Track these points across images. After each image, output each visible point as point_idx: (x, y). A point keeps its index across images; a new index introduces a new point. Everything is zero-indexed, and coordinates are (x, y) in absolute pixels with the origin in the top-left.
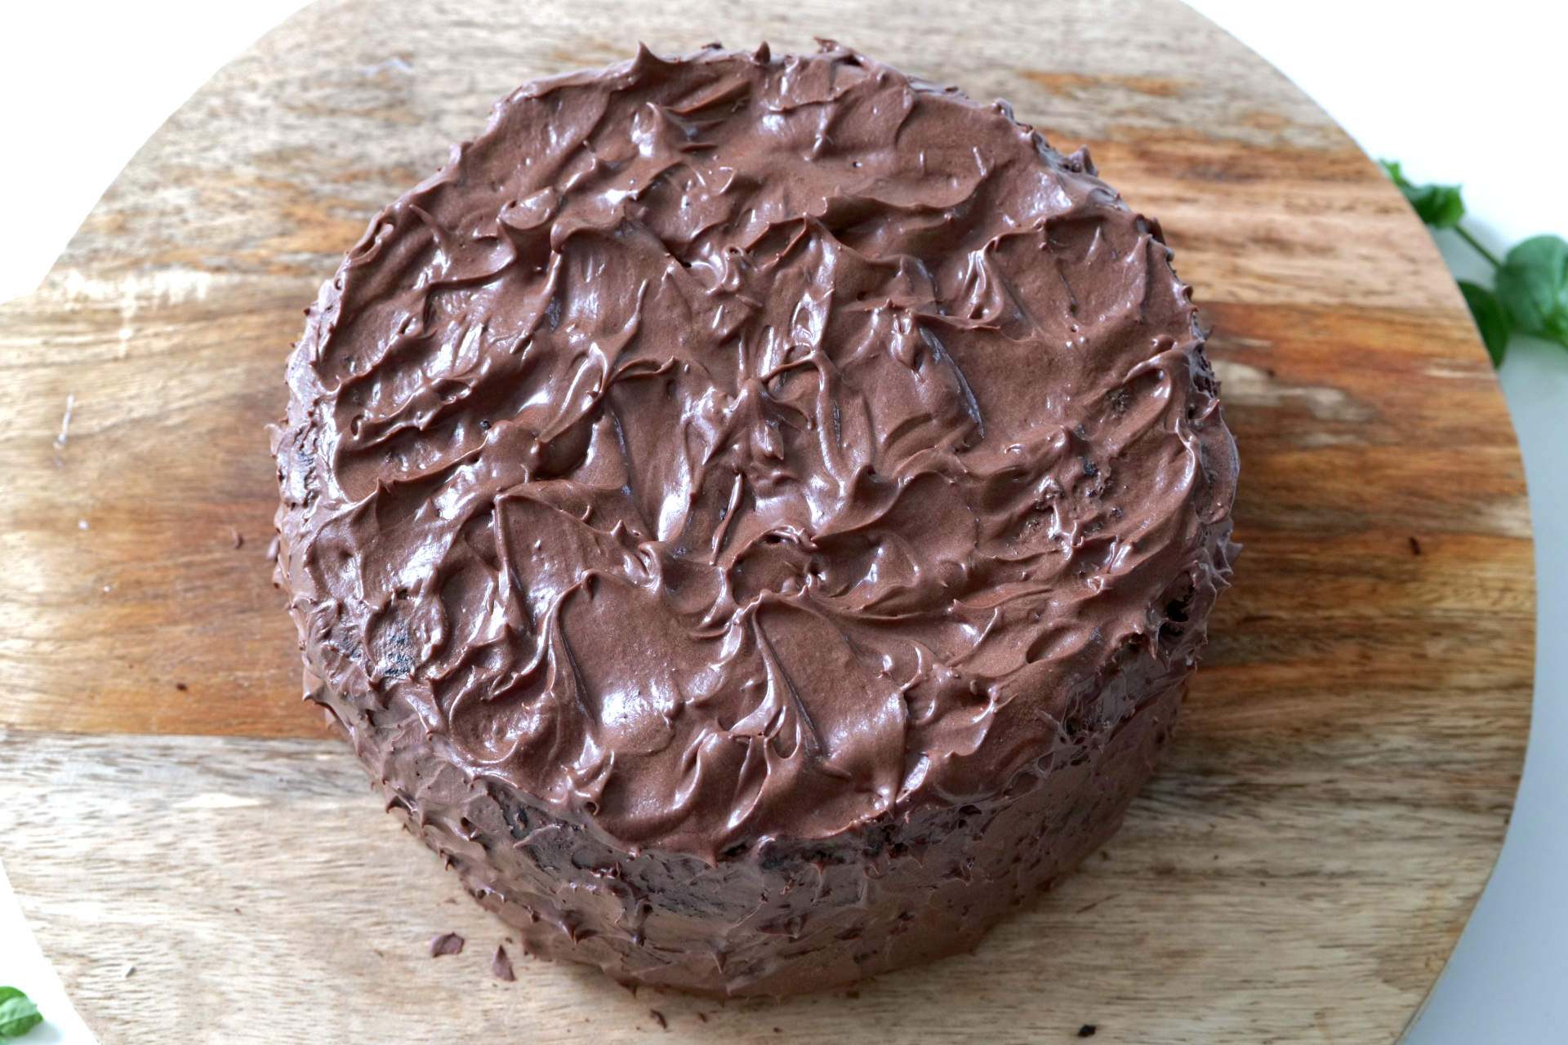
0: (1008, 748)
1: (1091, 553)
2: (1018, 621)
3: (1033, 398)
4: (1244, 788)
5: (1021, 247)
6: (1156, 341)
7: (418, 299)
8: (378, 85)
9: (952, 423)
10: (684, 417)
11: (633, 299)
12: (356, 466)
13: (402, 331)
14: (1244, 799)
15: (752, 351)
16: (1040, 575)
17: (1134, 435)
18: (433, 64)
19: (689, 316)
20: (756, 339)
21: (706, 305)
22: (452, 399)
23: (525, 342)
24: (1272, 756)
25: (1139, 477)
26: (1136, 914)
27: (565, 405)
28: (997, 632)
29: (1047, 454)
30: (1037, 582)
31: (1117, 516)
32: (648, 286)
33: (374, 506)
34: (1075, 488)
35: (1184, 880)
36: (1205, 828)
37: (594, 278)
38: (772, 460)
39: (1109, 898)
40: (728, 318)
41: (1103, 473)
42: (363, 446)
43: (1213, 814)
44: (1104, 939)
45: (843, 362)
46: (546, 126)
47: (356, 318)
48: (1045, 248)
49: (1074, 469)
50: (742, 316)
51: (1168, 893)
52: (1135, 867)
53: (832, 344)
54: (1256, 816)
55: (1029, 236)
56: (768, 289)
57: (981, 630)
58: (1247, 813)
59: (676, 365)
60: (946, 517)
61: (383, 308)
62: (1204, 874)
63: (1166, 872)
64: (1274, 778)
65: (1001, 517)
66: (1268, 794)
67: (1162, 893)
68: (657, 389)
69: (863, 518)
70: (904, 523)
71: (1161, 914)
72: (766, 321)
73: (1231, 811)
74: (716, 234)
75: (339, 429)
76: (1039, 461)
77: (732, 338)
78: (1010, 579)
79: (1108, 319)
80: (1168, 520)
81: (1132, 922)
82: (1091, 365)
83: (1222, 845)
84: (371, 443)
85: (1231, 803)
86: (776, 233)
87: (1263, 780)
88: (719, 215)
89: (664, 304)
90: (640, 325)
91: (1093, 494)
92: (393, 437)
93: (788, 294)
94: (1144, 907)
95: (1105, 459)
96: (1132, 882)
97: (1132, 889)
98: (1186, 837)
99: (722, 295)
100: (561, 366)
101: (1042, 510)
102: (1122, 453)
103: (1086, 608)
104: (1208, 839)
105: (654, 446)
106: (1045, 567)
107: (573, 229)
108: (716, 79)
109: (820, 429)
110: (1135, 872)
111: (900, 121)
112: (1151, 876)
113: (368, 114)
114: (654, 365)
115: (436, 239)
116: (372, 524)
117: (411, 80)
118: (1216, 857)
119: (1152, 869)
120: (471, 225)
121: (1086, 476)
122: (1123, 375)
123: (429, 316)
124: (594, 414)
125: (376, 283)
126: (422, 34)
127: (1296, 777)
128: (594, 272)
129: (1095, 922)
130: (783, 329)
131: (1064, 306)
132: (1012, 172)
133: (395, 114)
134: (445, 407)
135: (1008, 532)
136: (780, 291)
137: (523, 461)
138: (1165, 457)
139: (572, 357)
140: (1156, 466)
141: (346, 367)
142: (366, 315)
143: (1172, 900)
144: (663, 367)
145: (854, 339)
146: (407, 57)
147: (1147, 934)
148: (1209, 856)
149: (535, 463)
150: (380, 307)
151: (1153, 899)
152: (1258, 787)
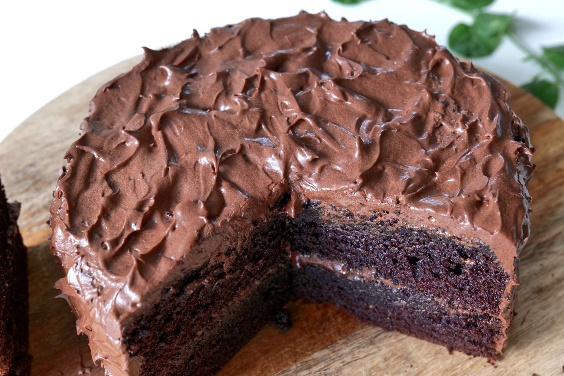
0: (512, 215)
1: (473, 130)
2: (469, 167)
3: (400, 92)
4: (540, 246)
5: (350, 46)
6: (430, 52)
7: (102, 182)
8: (25, 179)
9: (377, 113)
10: (260, 167)
11: (205, 132)
12: (115, 264)
13: (103, 195)
14: (544, 249)
15: (271, 129)
16: (461, 147)
17: (452, 83)
18: (45, 162)
19: (234, 127)
20: (269, 123)
21: (239, 120)
22: (147, 209)
23: (167, 170)
24: (541, 229)
25: (465, 98)
26: (542, 313)
27: (202, 187)
28: (464, 174)
29: (424, 105)
30: (462, 151)
31: (470, 113)
32: (208, 124)
33: (137, 272)
34: (445, 112)
35: (549, 290)
36: (540, 268)
37: (181, 133)
38: (314, 162)
39: (528, 313)
40: (252, 120)
41: (451, 102)
42: (113, 253)
43: (538, 260)
44: (539, 329)
45: (314, 112)
46: (119, 99)
47: (76, 204)
48: (361, 42)
49: (439, 106)
50: (258, 116)
51: (548, 298)
52: (527, 296)
53: (305, 108)
54: (554, 253)
55: (352, 41)
56: (261, 103)
57: (456, 177)
58: (549, 253)
59: (242, 147)
60: (404, 145)
61: (88, 193)
62: (554, 283)
63: (540, 291)
64: (548, 236)
65: (425, 136)
66: (551, 243)
67: (545, 299)
68: (240, 161)
69: (371, 162)
70: (389, 157)
71: (552, 307)
72: (269, 114)
73: (544, 256)
74: (223, 96)
75: (97, 251)
76: (423, 109)
77: (259, 127)
78: (449, 156)
79: (405, 53)
80: (492, 104)
81: (544, 316)
82: (414, 69)
83: (551, 270)
84: (117, 249)
85: (541, 254)
86: (249, 84)
87: (544, 239)
88: (220, 88)
89: (220, 128)
90: (215, 140)
91: (454, 111)
92: (127, 240)
93: (271, 99)
94: (543, 308)
95: (448, 97)
96: (530, 302)
97: (533, 304)
98: (536, 274)
99: (244, 112)
100: (189, 172)
101: (438, 127)
102: (453, 92)
103: (492, 148)
104: (545, 271)
105: (254, 185)
106: (460, 143)
107: (160, 117)
108: (183, 51)
109: (324, 140)
110: (529, 298)
111: (268, 31)
112: (536, 295)
113: (27, 190)
114: (232, 151)
115: (96, 157)
116: (140, 280)
117: (39, 172)
118: (553, 275)
119: (534, 292)
120: (110, 143)
121: (446, 105)
122: (428, 68)
123: (112, 185)
124: (218, 184)
125: (78, 184)
126: (33, 155)
127: (555, 231)
128: (180, 131)
129: (531, 325)
130: (278, 114)
131: (383, 59)
132: (325, 29)
133: (38, 185)
134: (145, 214)
135: (432, 140)
136: (267, 101)
137: (199, 215)
138: (469, 85)
139: (193, 167)
140: (469, 91)
141: (84, 226)
142: (80, 200)
143: (551, 300)
144: (237, 150)
145: (311, 104)
146: (32, 165)
147: (553, 317)
148: (550, 277)
149: (205, 213)
150: (86, 194)
151: (544, 303)
152: (544, 243)
